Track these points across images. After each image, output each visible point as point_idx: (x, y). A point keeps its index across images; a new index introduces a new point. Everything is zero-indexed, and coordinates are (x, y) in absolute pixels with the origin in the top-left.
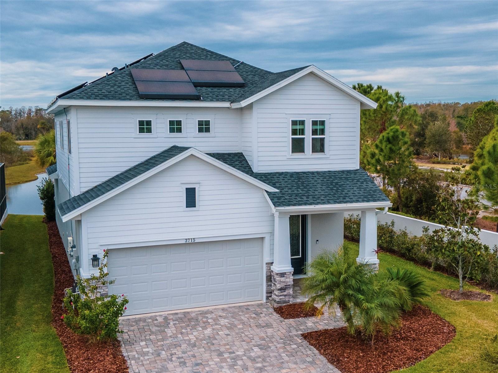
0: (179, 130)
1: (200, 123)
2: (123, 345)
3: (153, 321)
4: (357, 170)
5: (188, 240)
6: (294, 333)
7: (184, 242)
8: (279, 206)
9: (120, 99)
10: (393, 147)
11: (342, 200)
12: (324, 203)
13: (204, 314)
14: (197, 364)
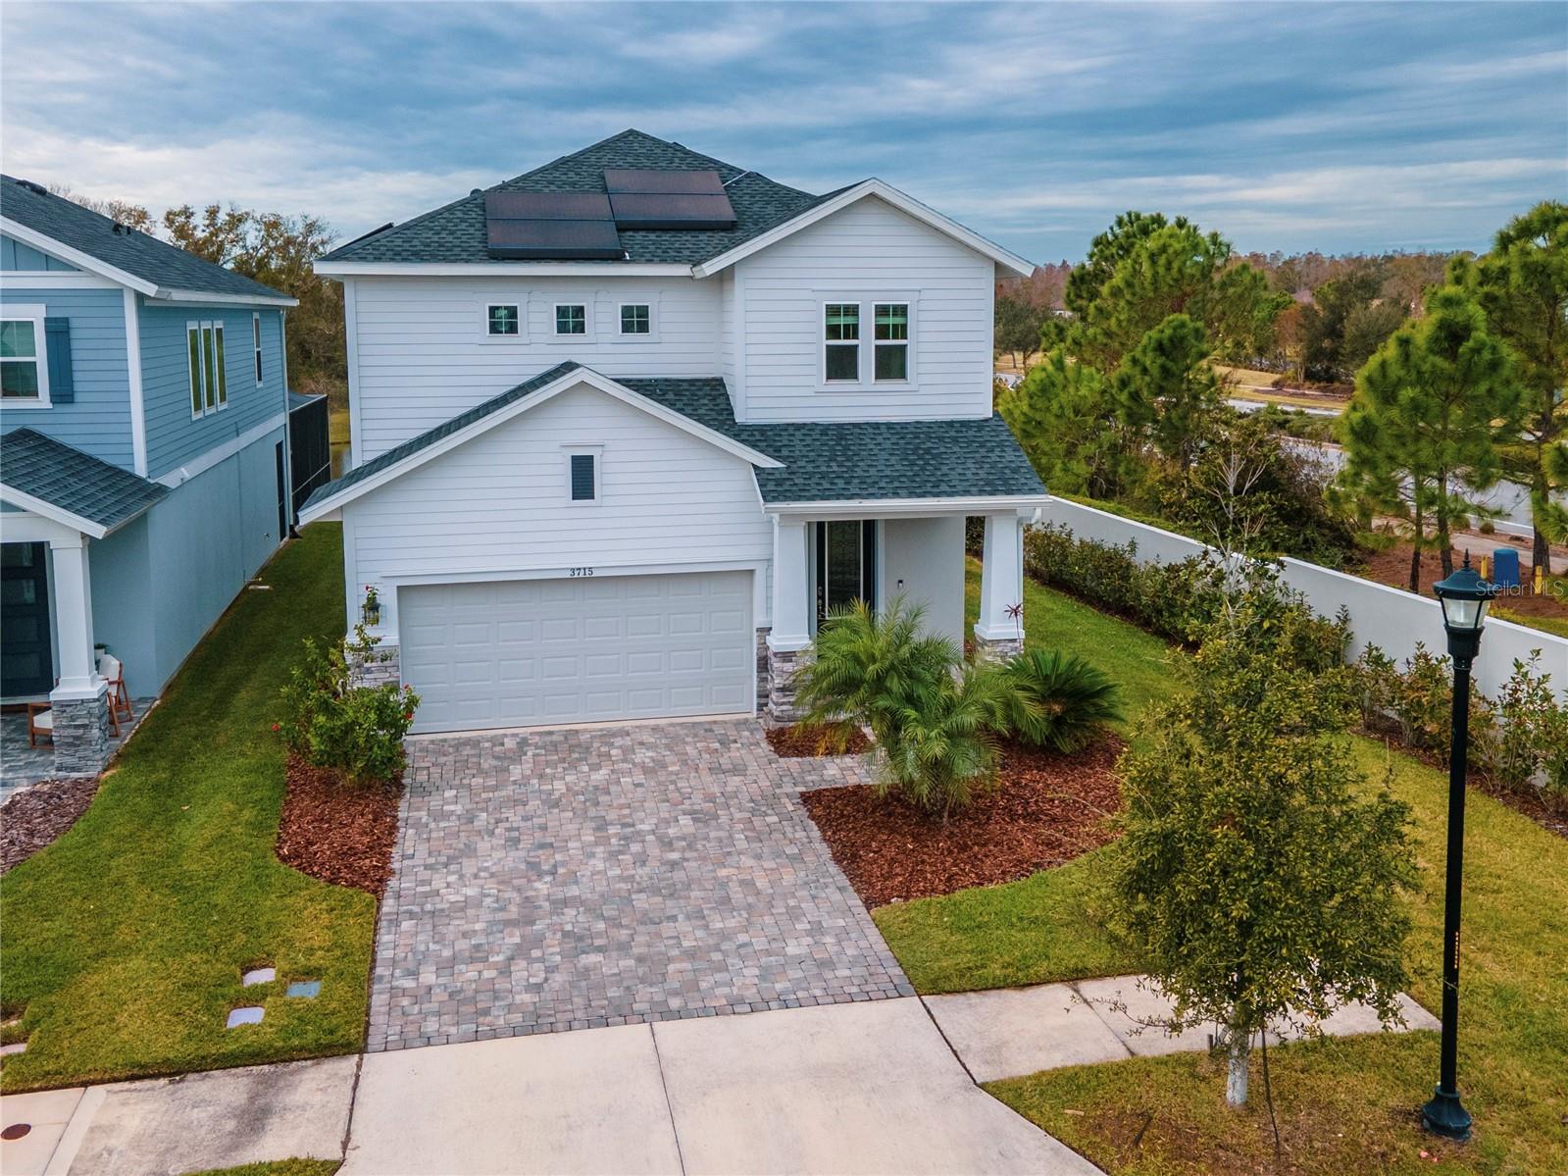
0: (580, 328)
1: (627, 311)
2: (408, 795)
3: (494, 745)
4: (986, 420)
5: (576, 572)
6: (788, 788)
7: (567, 575)
8: (775, 499)
9: (446, 260)
10: (1170, 364)
11: (929, 489)
12: (884, 496)
13: (607, 736)
14: (542, 846)
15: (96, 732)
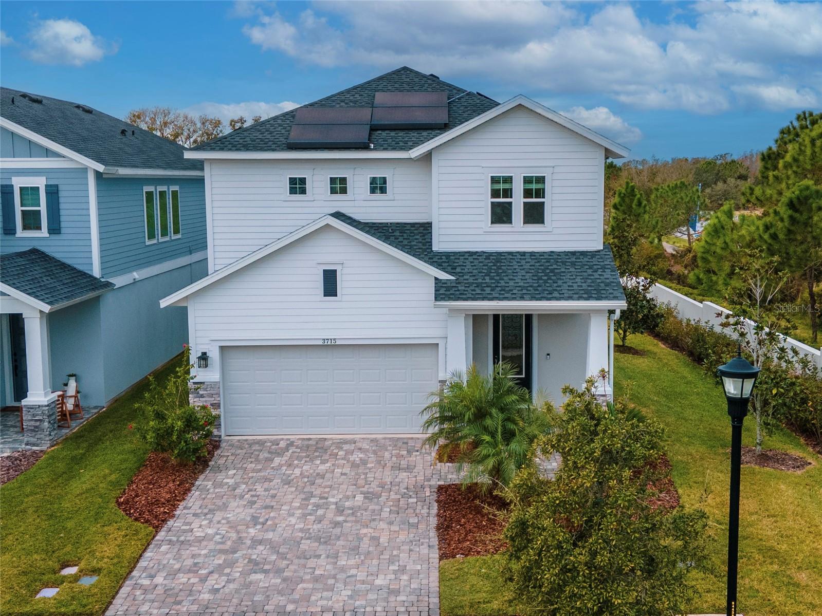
0: (344, 191)
1: (373, 181)
2: (207, 472)
3: (273, 445)
4: (599, 251)
5: (326, 341)
7: (321, 343)
8: (443, 299)
9: (262, 150)
11: (546, 295)
12: (514, 299)
13: (340, 444)
15: (46, 424)
